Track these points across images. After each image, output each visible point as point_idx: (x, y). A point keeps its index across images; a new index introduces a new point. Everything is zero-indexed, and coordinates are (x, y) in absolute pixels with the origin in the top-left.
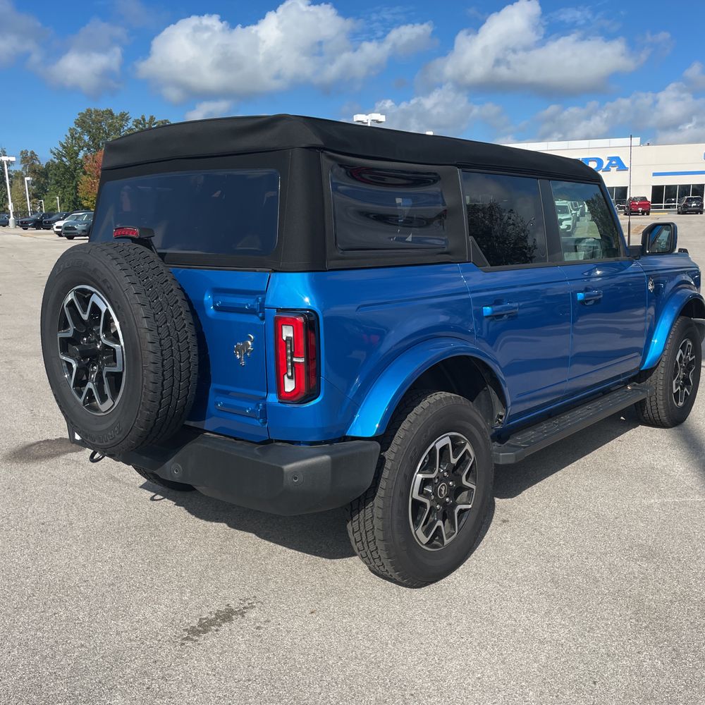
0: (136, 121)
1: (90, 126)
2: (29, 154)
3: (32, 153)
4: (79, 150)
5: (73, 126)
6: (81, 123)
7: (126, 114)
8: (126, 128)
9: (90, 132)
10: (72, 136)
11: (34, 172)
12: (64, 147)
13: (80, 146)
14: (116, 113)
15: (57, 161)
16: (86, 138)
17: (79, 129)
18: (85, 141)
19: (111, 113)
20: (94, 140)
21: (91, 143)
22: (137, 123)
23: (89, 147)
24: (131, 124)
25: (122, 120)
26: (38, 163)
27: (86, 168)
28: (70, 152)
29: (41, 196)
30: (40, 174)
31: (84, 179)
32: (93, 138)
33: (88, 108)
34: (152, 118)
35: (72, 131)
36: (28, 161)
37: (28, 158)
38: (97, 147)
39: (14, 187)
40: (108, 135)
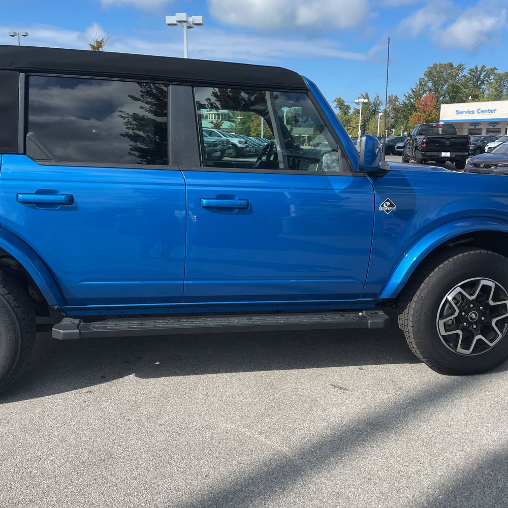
0: (470, 70)
1: (434, 76)
2: (393, 97)
3: (396, 96)
4: (423, 93)
5: (423, 76)
6: (429, 74)
7: (463, 65)
8: (460, 76)
9: (433, 80)
10: (420, 83)
11: (395, 109)
12: (413, 92)
13: (424, 90)
14: (455, 65)
15: (407, 102)
16: (430, 84)
17: (426, 79)
18: (429, 87)
19: (451, 65)
20: (435, 86)
21: (433, 88)
22: (472, 71)
23: (430, 90)
24: (465, 72)
25: (459, 70)
26: (398, 104)
27: (417, 106)
28: (417, 95)
29: (395, 126)
30: (398, 111)
31: (414, 113)
32: (435, 84)
33: (435, 63)
34: (483, 67)
35: (421, 80)
36: (392, 102)
37: (393, 100)
38: (436, 90)
39: (373, 119)
40: (446, 81)
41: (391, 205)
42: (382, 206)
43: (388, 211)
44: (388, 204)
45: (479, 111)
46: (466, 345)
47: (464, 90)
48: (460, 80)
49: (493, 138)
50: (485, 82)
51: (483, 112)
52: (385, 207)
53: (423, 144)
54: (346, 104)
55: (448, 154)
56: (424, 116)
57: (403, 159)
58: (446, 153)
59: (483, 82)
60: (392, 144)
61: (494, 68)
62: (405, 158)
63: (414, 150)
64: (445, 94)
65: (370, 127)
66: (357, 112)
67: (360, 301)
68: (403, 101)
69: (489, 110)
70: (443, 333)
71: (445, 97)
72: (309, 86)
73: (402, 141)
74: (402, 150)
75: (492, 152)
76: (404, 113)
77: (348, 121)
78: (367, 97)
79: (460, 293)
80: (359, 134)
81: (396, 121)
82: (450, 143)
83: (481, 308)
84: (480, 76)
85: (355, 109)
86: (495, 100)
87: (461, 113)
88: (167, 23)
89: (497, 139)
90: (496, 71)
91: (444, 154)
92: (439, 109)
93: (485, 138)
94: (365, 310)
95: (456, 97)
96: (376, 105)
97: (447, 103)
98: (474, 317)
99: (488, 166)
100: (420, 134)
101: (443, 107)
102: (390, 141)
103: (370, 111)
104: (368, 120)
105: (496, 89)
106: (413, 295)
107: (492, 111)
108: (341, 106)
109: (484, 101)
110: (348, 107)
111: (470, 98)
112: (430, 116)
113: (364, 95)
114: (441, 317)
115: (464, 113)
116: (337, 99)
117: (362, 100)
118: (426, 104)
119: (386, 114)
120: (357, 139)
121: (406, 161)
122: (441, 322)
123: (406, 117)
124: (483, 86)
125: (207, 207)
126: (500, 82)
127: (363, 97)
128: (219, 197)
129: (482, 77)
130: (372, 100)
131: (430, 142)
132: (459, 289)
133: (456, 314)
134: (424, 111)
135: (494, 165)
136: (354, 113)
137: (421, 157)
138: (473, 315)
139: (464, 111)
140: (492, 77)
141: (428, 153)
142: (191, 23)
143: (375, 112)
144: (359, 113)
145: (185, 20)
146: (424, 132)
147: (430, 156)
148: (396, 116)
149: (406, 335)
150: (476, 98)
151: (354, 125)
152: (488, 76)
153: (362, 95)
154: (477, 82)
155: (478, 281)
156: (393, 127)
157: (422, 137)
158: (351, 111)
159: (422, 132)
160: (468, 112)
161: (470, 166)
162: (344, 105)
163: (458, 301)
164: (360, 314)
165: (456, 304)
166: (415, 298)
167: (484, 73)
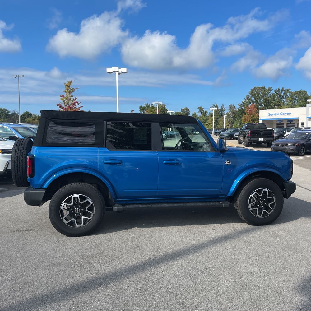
0: (275, 90)
1: (255, 94)
2: (232, 106)
3: (233, 105)
4: (249, 104)
5: (248, 94)
6: (252, 93)
7: (271, 88)
8: (270, 94)
9: (255, 96)
10: (247, 98)
11: (233, 113)
12: (243, 103)
13: (249, 102)
14: (267, 88)
15: (240, 108)
16: (253, 99)
17: (250, 96)
19: (264, 88)
20: (256, 99)
21: (254, 101)
22: (276, 91)
23: (253, 102)
24: (273, 92)
25: (269, 90)
26: (235, 109)
27: (246, 111)
28: (246, 105)
29: (234, 122)
30: (235, 114)
31: (245, 115)
32: (255, 98)
33: (255, 87)
34: (283, 89)
35: (247, 96)
36: (231, 109)
37: (232, 108)
38: (257, 102)
39: (221, 119)
40: (262, 97)
41: (229, 162)
42: (226, 162)
43: (228, 164)
44: (228, 162)
45: (282, 114)
46: (260, 214)
47: (272, 101)
48: (270, 96)
49: (289, 130)
50: (284, 97)
51: (284, 114)
52: (227, 163)
53: (249, 134)
54: (205, 110)
55: (262, 139)
56: (250, 117)
57: (239, 142)
58: (261, 139)
59: (283, 97)
60: (232, 133)
61: (289, 89)
62: (240, 141)
63: (244, 137)
64: (262, 104)
65: (219, 123)
66: (211, 114)
67: (220, 197)
68: (238, 108)
69: (287, 113)
70: (251, 209)
71: (262, 105)
72: (199, 122)
73: (238, 132)
74: (238, 137)
75: (285, 138)
76: (239, 115)
77: (207, 120)
78: (216, 106)
79: (256, 194)
80: (213, 127)
81: (234, 119)
82: (263, 133)
83: (264, 199)
84: (281, 93)
85: (210, 113)
86: (291, 107)
87: (271, 115)
88: (107, 72)
89: (291, 130)
90: (290, 91)
91: (260, 139)
92: (258, 113)
93: (285, 129)
94: (222, 201)
95: (268, 106)
96: (222, 110)
97: (263, 109)
98: (262, 203)
99: (283, 146)
100: (247, 129)
101: (261, 111)
102: (231, 132)
103: (219, 114)
104: (218, 119)
105: (291, 101)
106: (239, 195)
107: (289, 114)
108: (202, 111)
109: (284, 108)
110: (206, 112)
111: (276, 106)
112: (253, 117)
113: (215, 105)
114: (250, 203)
115: (273, 115)
116: (199, 107)
117: (214, 109)
118: (251, 110)
119: (228, 115)
120: (212, 131)
121: (240, 143)
122: (250, 205)
123: (240, 117)
124: (283, 99)
125: (165, 164)
126: (293, 97)
127: (215, 106)
128: (170, 160)
129: (282, 94)
130: (220, 108)
131: (252, 133)
132: (255, 192)
133: (255, 202)
134: (250, 114)
135: (286, 145)
136: (210, 115)
137: (248, 141)
138: (262, 202)
139: (273, 114)
140: (288, 94)
141: (251, 139)
142: (120, 72)
143: (222, 115)
144: (213, 115)
145: (117, 70)
146: (249, 128)
147: (253, 140)
148: (234, 117)
149: (238, 210)
150: (280, 106)
151: (210, 122)
152: (285, 93)
153: (214, 105)
154: (280, 97)
155: (262, 189)
156: (233, 123)
157: (248, 130)
158: (208, 114)
159: (247, 128)
160: (275, 114)
161: (274, 146)
162: (204, 111)
163: (256, 197)
164: (220, 203)
165: (255, 198)
166: (240, 196)
167: (283, 92)
